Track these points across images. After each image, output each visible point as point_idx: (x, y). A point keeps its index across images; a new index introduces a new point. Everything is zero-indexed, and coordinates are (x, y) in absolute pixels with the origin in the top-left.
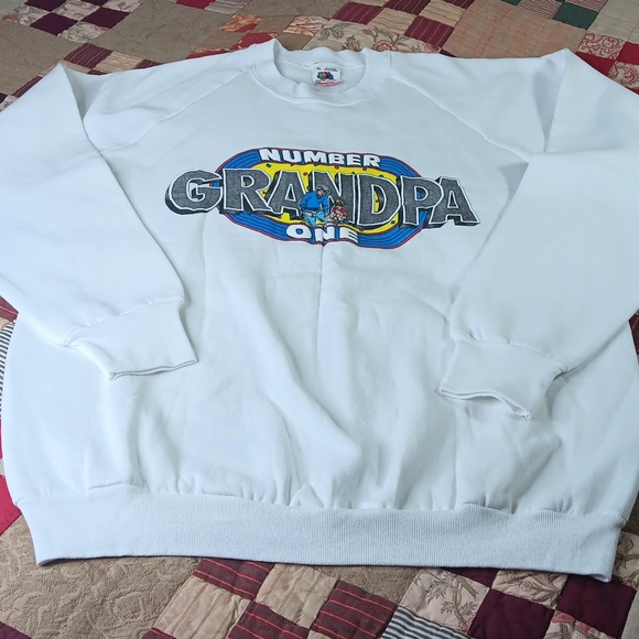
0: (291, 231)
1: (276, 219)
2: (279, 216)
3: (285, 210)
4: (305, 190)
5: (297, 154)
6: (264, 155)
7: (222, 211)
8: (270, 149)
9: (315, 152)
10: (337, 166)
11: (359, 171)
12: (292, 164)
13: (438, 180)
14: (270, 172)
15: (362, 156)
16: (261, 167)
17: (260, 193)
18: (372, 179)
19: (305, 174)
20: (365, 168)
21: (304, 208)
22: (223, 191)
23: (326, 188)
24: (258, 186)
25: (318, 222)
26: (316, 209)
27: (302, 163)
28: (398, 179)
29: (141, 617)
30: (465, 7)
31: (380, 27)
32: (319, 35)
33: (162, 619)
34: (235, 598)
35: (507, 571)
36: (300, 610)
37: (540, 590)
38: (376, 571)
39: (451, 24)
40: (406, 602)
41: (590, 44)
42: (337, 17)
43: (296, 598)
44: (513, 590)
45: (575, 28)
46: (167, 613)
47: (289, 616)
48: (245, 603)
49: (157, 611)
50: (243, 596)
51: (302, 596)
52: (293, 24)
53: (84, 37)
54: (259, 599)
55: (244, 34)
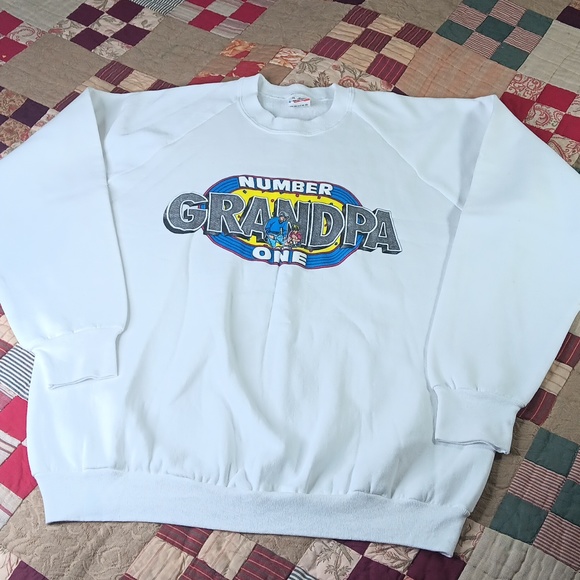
0: (256, 253)
1: (246, 241)
2: (248, 238)
3: (254, 234)
4: (271, 215)
5: (268, 182)
6: (242, 181)
7: (205, 233)
8: (247, 177)
9: (282, 180)
10: (297, 194)
11: (314, 199)
12: (263, 191)
13: (374, 212)
14: (245, 197)
15: (319, 184)
16: (238, 193)
17: (236, 216)
18: (324, 207)
19: (272, 201)
20: (319, 196)
21: (269, 231)
22: (208, 213)
23: (287, 215)
24: (235, 210)
25: (278, 244)
26: (277, 233)
27: (271, 190)
28: (344, 207)
29: (118, 566)
30: (419, 46)
31: (347, 63)
32: (297, 68)
33: (132, 567)
34: (184, 554)
35: (376, 544)
36: (227, 566)
37: (397, 559)
38: (284, 538)
39: (405, 63)
40: (302, 564)
41: (517, 85)
42: (314, 51)
43: (226, 557)
44: (379, 558)
45: (507, 69)
46: (136, 563)
47: (219, 570)
48: (190, 558)
49: (130, 561)
50: (189, 553)
51: (230, 556)
52: (278, 56)
53: (113, 54)
54: (200, 556)
55: (238, 61)
